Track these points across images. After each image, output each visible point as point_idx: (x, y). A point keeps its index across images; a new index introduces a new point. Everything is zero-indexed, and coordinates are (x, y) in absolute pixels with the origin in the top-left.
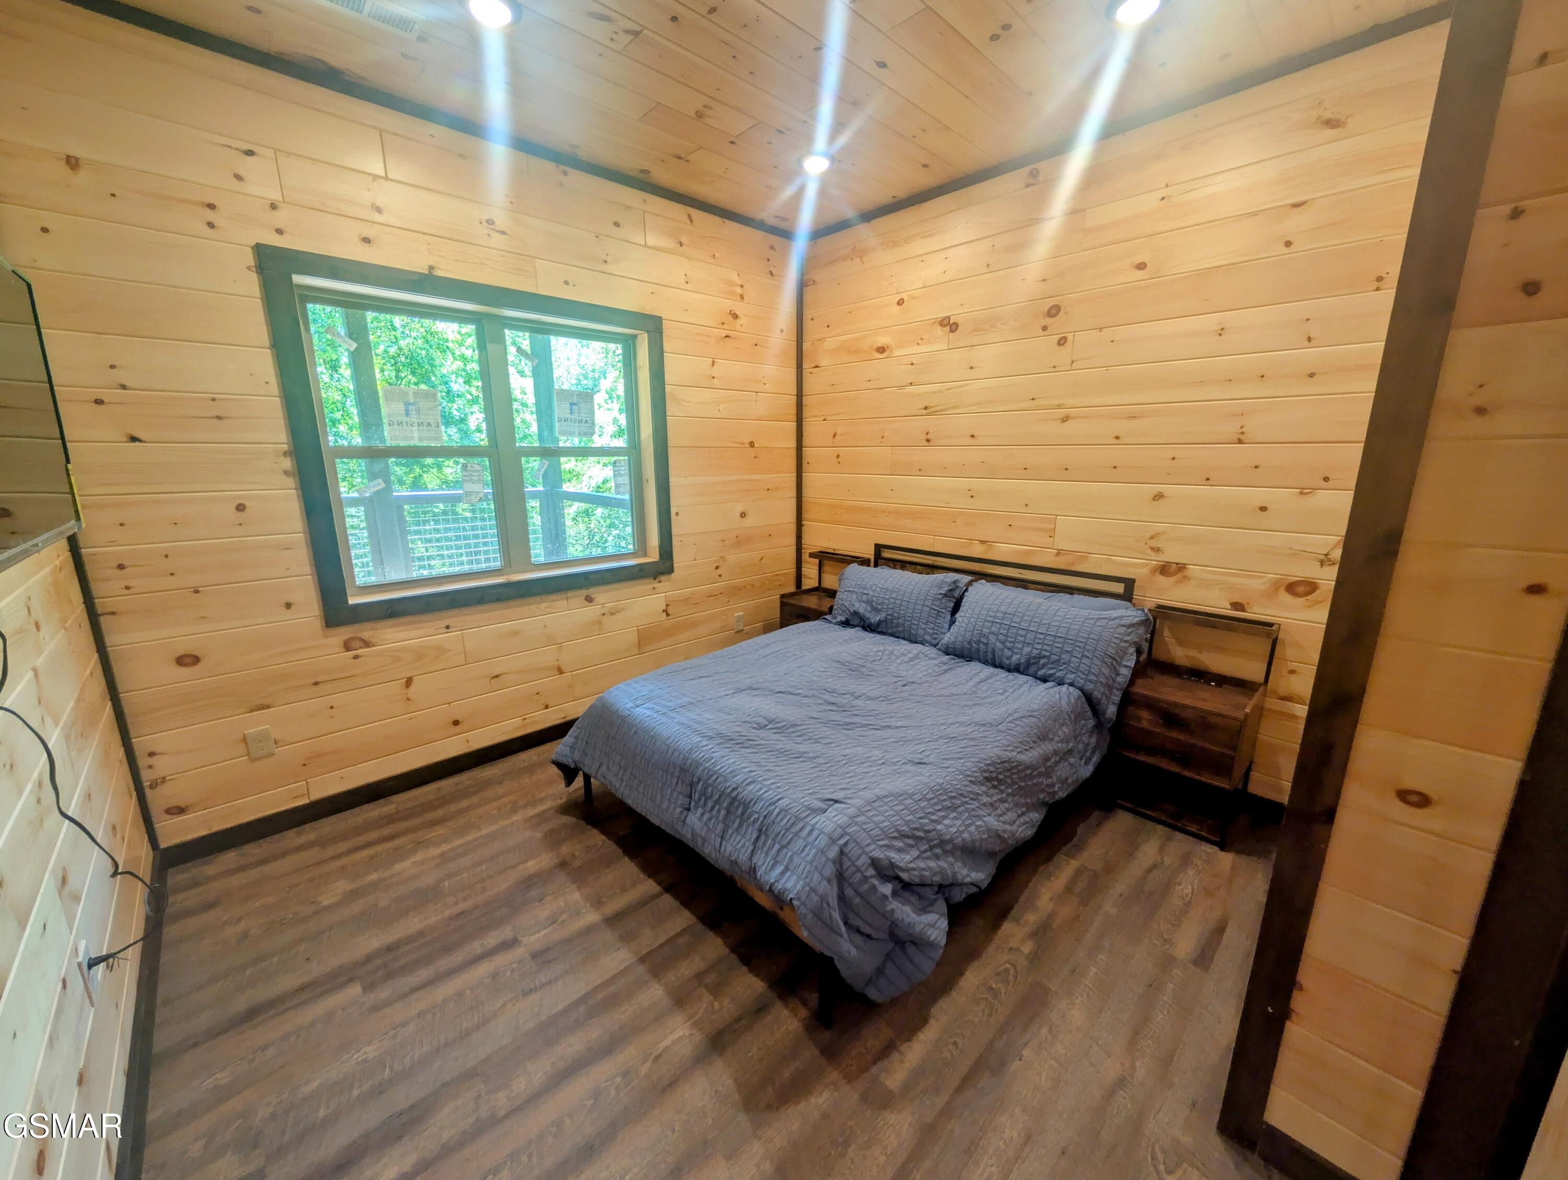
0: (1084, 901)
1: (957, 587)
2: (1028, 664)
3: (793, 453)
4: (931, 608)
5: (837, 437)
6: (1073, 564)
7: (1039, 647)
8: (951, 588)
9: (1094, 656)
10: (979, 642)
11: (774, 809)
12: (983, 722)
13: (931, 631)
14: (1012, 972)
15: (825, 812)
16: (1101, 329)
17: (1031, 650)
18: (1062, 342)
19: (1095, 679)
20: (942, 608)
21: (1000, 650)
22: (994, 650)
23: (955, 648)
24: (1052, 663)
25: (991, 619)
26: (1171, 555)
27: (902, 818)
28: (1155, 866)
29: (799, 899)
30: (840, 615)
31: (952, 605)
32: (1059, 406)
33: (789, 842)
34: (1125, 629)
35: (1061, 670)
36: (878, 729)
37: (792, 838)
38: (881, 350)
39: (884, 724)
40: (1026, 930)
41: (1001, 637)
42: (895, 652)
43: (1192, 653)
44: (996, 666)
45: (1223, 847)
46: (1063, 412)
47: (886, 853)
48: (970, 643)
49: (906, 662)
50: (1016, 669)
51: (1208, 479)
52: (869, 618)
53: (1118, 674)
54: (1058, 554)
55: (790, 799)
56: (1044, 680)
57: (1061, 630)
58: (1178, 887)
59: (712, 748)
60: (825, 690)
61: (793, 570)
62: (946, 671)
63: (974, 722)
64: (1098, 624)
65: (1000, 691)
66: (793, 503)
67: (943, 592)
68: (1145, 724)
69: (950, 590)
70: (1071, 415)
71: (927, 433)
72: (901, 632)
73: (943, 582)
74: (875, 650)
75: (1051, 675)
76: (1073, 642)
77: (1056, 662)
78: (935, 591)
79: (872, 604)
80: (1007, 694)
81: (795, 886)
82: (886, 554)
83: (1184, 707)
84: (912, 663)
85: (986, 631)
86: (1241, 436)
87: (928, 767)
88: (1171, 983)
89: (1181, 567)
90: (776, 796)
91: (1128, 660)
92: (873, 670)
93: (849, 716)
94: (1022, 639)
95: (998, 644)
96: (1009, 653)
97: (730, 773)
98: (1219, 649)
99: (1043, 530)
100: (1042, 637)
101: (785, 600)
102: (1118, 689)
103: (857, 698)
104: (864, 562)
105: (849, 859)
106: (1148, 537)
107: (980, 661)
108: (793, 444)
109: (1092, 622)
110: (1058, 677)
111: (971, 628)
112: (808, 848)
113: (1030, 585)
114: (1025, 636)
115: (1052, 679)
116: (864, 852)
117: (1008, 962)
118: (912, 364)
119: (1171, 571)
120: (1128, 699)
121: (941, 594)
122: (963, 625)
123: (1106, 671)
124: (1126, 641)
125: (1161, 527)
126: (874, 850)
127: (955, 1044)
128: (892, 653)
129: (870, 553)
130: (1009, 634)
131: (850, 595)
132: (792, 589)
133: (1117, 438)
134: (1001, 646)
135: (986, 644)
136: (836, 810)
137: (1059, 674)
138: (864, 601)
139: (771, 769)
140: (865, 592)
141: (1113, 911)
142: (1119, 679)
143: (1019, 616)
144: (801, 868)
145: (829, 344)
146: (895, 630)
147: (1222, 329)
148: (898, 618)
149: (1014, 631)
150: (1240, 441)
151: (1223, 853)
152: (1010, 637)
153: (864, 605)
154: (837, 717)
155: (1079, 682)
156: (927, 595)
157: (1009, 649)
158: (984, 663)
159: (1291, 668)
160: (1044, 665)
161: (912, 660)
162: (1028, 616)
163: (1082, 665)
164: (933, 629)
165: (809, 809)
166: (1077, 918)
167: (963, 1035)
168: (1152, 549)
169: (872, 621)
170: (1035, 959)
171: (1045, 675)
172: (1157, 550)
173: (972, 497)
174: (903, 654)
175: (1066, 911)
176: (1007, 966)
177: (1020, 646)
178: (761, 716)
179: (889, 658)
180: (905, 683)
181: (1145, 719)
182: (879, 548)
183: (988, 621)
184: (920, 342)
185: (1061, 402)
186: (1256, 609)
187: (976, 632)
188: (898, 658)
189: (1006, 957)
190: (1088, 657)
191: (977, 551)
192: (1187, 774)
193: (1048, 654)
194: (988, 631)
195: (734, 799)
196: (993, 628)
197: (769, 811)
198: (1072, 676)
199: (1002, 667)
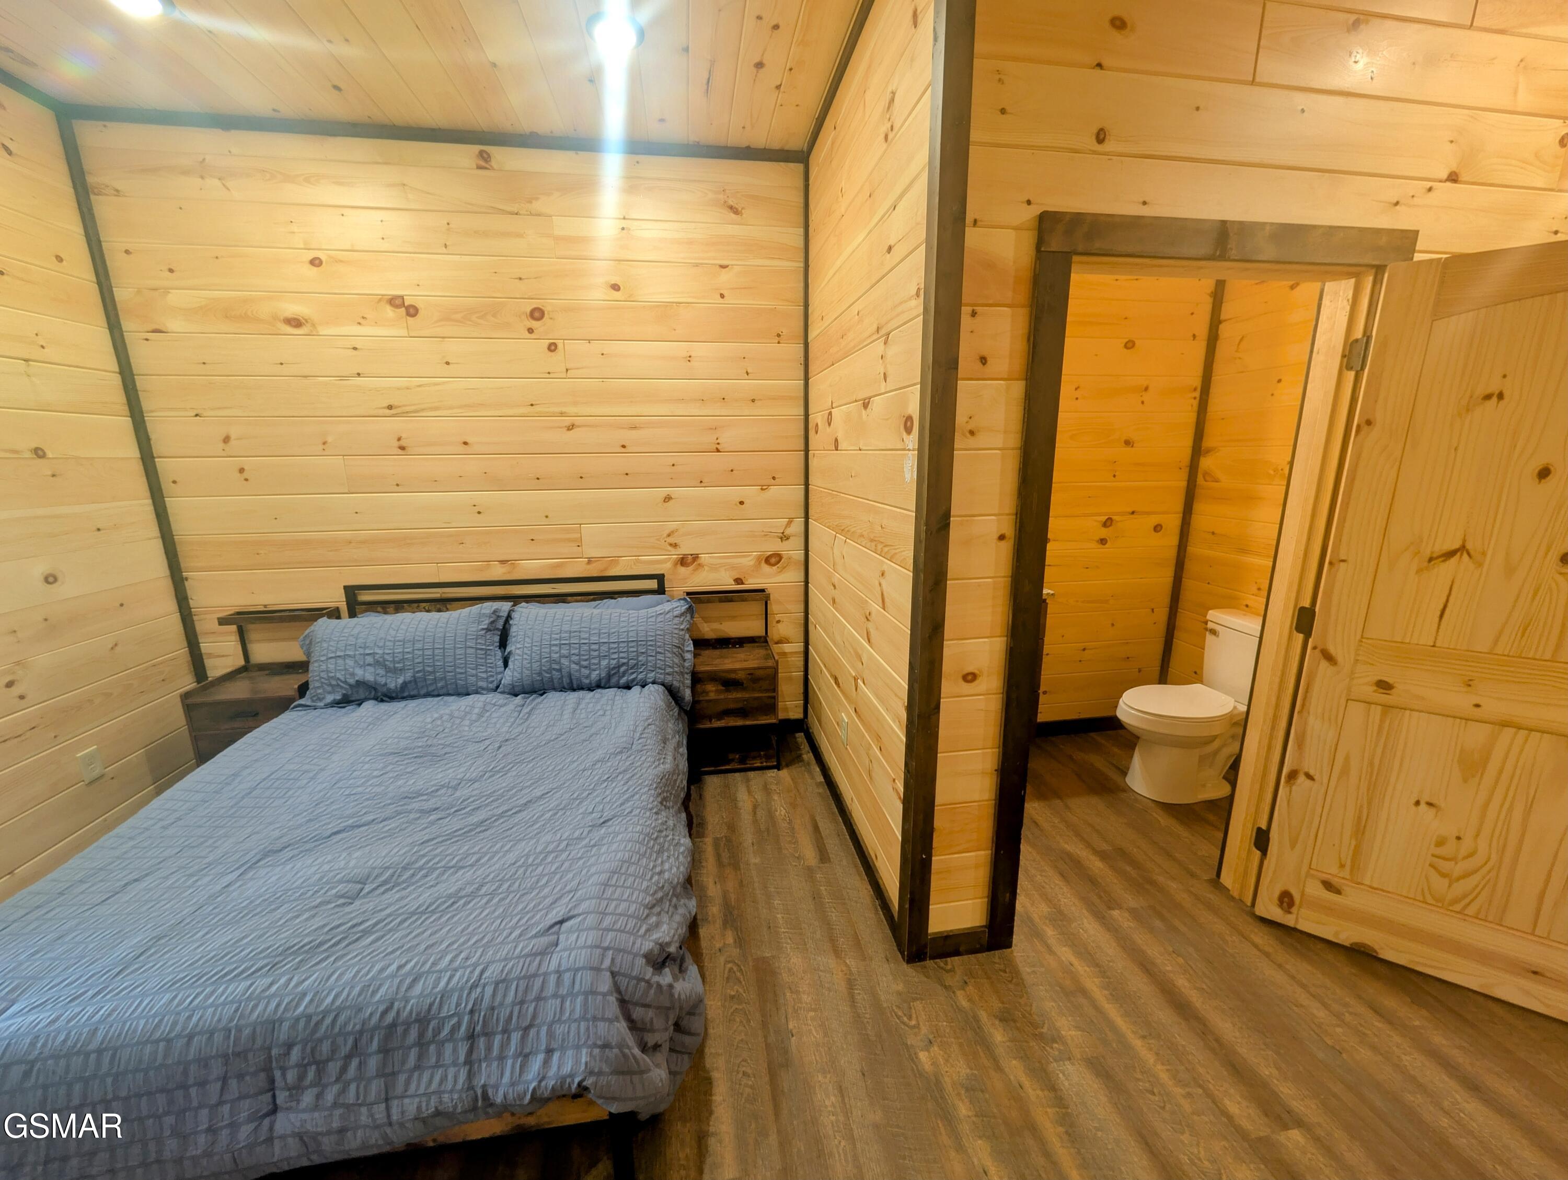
0: (736, 866)
1: (498, 616)
2: (609, 676)
3: (136, 467)
4: (477, 649)
5: (233, 442)
6: (606, 569)
7: (616, 656)
8: (492, 619)
9: (665, 650)
10: (550, 671)
11: (483, 991)
12: (618, 750)
13: (484, 675)
14: (735, 969)
15: (557, 945)
16: (589, 341)
17: (609, 662)
18: (552, 348)
19: (672, 670)
20: (488, 645)
21: (577, 671)
22: (570, 675)
23: (523, 685)
24: (631, 668)
25: (557, 642)
26: (685, 550)
27: (640, 891)
28: (755, 807)
29: (591, 1073)
30: (329, 693)
31: (497, 639)
32: (562, 414)
33: (534, 1017)
34: (678, 619)
35: (641, 672)
36: (520, 811)
37: (535, 1009)
38: (295, 322)
39: (522, 801)
40: (719, 923)
41: (575, 658)
42: (456, 714)
43: (715, 626)
44: (574, 690)
45: (778, 767)
46: (568, 421)
47: (651, 938)
48: (540, 674)
49: (476, 721)
50: (599, 686)
51: (701, 482)
52: (386, 684)
53: (684, 660)
54: (589, 562)
55: (499, 961)
56: (628, 687)
57: (631, 634)
58: (777, 813)
59: (291, 979)
60: (406, 797)
61: (182, 651)
62: (529, 713)
63: (611, 754)
64: (659, 620)
65: (601, 712)
66: (156, 547)
67: (485, 627)
68: (712, 696)
69: (492, 622)
70: (576, 424)
71: (399, 439)
72: (442, 687)
73: (480, 615)
74: (429, 720)
75: (633, 680)
76: (644, 643)
77: (635, 665)
78: (474, 628)
79: (385, 666)
80: (608, 713)
81: (577, 1062)
82: (365, 597)
83: (734, 671)
84: (484, 719)
85: (555, 656)
86: (718, 446)
87: (616, 821)
88: (821, 886)
89: (695, 557)
90: (472, 972)
91: (688, 646)
92: (445, 746)
93: (470, 814)
94: (596, 653)
95: (573, 666)
96: (587, 672)
97: (360, 994)
98: (733, 618)
99: (570, 540)
100: (616, 645)
101: (189, 701)
102: (687, 673)
103: (455, 788)
104: (334, 614)
105: (624, 975)
106: (665, 535)
107: (555, 689)
108: (132, 451)
109: (653, 619)
110: (641, 680)
111: (537, 658)
112: (568, 1003)
113: (569, 598)
114: (599, 650)
115: (635, 683)
116: (635, 955)
117: (727, 962)
118: (355, 349)
119: (689, 561)
120: (697, 679)
121: (483, 629)
122: (525, 656)
123: (676, 660)
124: (683, 630)
125: (672, 526)
126: (641, 944)
127: (744, 1073)
128: (451, 716)
129: (338, 599)
130: (582, 653)
131: (340, 661)
132: (188, 683)
133: (624, 446)
134: (576, 667)
135: (560, 670)
136: (570, 931)
137: (640, 676)
138: (369, 665)
139: (430, 942)
140: (368, 651)
141: (757, 860)
142: (687, 664)
143: (586, 632)
144: (572, 1034)
145: (175, 298)
146: (431, 688)
147: (690, 357)
148: (434, 672)
149: (586, 647)
150: (718, 451)
151: (780, 772)
152: (583, 655)
153: (371, 669)
154: (455, 824)
155: (659, 678)
156: (467, 635)
157: (586, 667)
158: (561, 691)
159: (777, 619)
160: (624, 673)
161: (480, 715)
162: (595, 629)
163: (658, 662)
164: (486, 672)
165: (536, 955)
166: (741, 884)
167: (743, 1060)
168: (671, 545)
169: (392, 686)
170: (740, 942)
171: (628, 682)
172: (675, 546)
173: (479, 513)
174: (467, 713)
175: (731, 885)
176: (729, 965)
177: (596, 661)
178: (340, 882)
179: (453, 724)
180: (497, 745)
181: (712, 691)
182: (351, 592)
183: (556, 645)
184: (361, 321)
185: (564, 410)
186: (750, 581)
187: (544, 660)
188: (463, 719)
189: (722, 959)
190: (660, 653)
191: (498, 573)
192: (748, 723)
193: (625, 661)
194: (558, 655)
195: (393, 1025)
196: (562, 651)
197: (476, 1000)
198: (652, 675)
199: (581, 688)
